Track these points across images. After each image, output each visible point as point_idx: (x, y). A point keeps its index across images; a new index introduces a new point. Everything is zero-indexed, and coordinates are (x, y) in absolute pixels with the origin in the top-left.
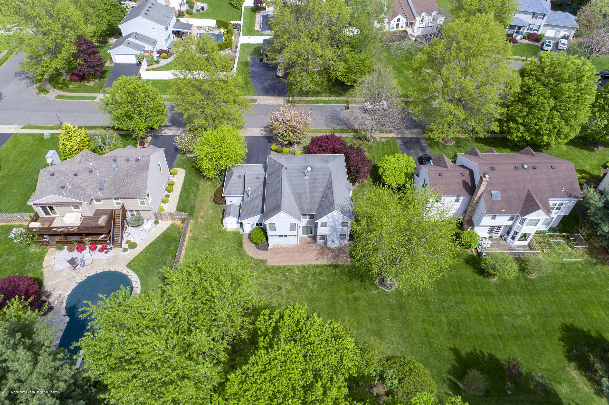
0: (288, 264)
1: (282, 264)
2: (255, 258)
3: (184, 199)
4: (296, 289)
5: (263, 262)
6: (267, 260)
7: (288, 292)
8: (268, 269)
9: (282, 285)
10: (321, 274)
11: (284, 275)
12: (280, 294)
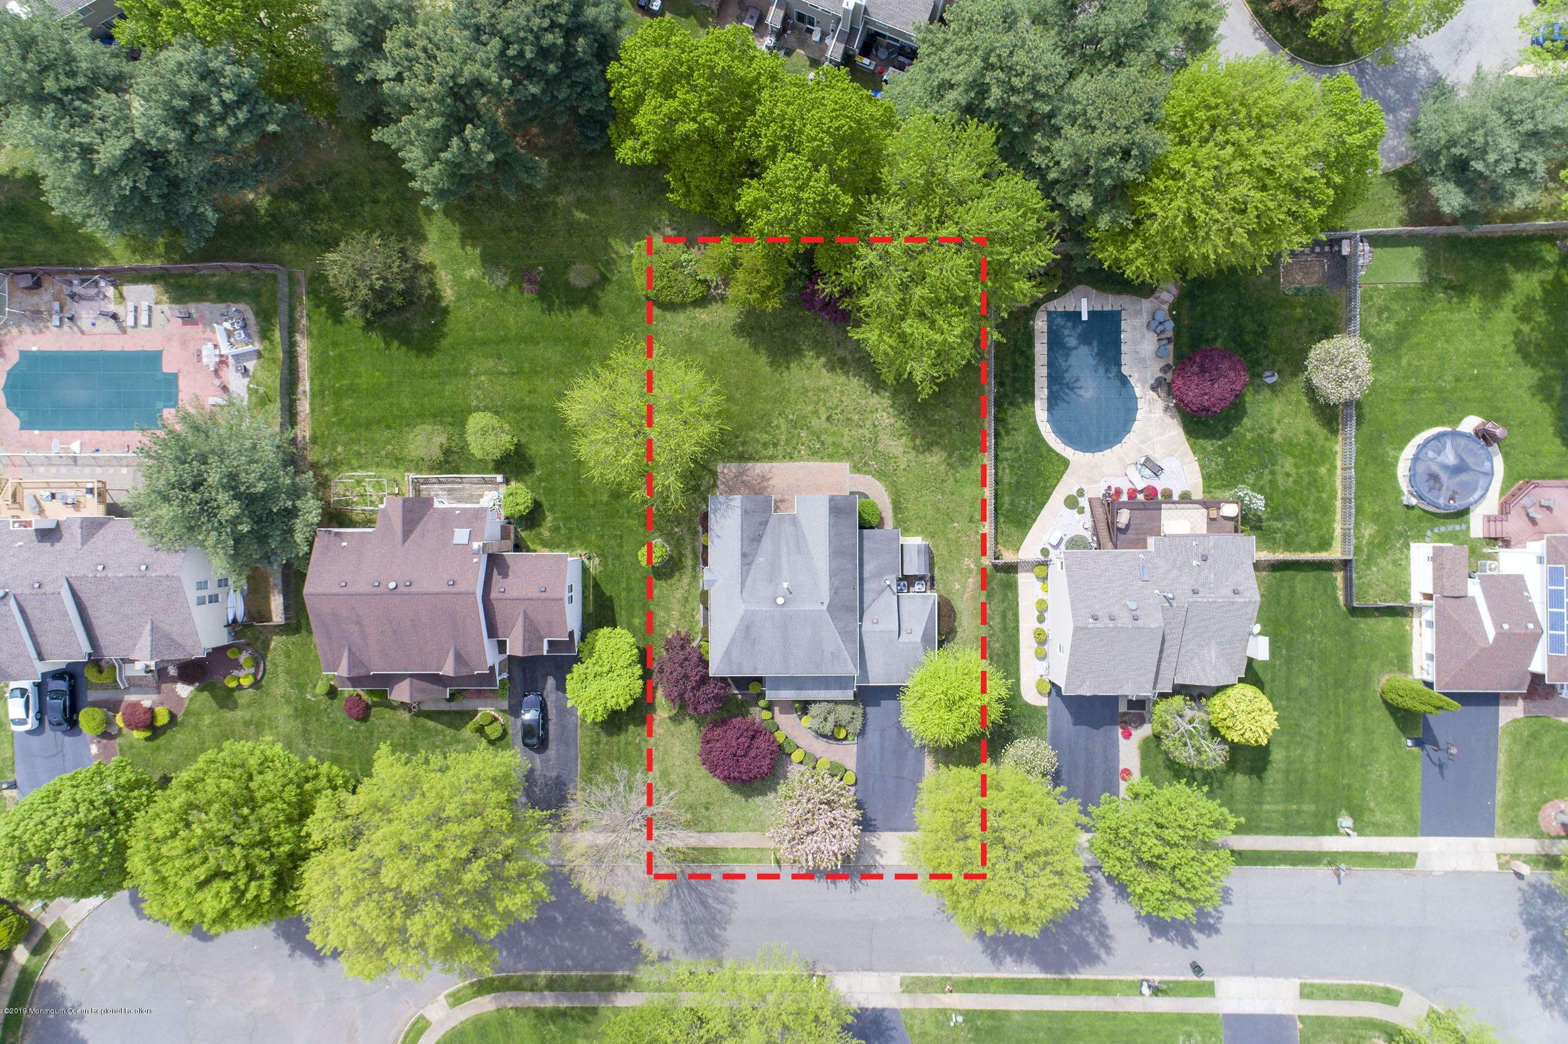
0: (818, 464)
1: (827, 464)
2: (869, 477)
3: (1010, 614)
4: (804, 417)
5: (856, 469)
6: (851, 472)
7: (816, 412)
8: (848, 454)
9: (825, 425)
10: (765, 445)
11: (823, 443)
12: (828, 409)
